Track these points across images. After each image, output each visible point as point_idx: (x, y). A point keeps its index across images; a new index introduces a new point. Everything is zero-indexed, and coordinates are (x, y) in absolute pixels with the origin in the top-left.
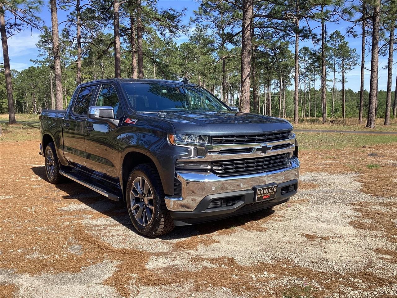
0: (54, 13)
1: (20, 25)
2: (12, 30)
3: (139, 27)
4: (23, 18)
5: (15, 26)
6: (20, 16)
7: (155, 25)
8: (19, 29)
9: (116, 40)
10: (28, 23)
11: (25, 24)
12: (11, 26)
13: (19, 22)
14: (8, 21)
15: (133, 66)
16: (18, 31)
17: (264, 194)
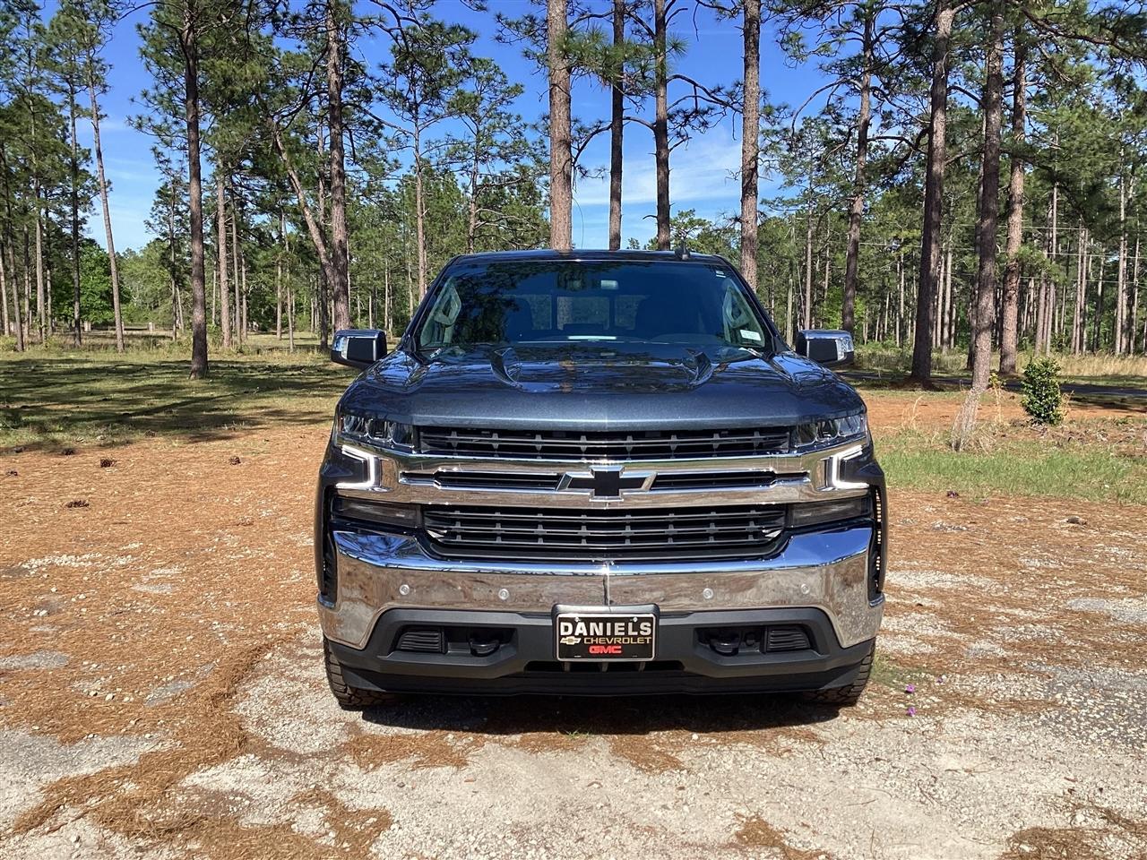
0: (750, 70)
1: (706, 112)
2: (688, 128)
3: (995, 75)
4: (713, 92)
5: (695, 117)
6: (705, 90)
7: (1099, 59)
8: (705, 124)
9: (935, 121)
10: (726, 104)
11: (719, 107)
12: (687, 118)
13: (703, 105)
14: (677, 107)
15: (1011, 197)
16: (702, 129)
17: (589, 635)
